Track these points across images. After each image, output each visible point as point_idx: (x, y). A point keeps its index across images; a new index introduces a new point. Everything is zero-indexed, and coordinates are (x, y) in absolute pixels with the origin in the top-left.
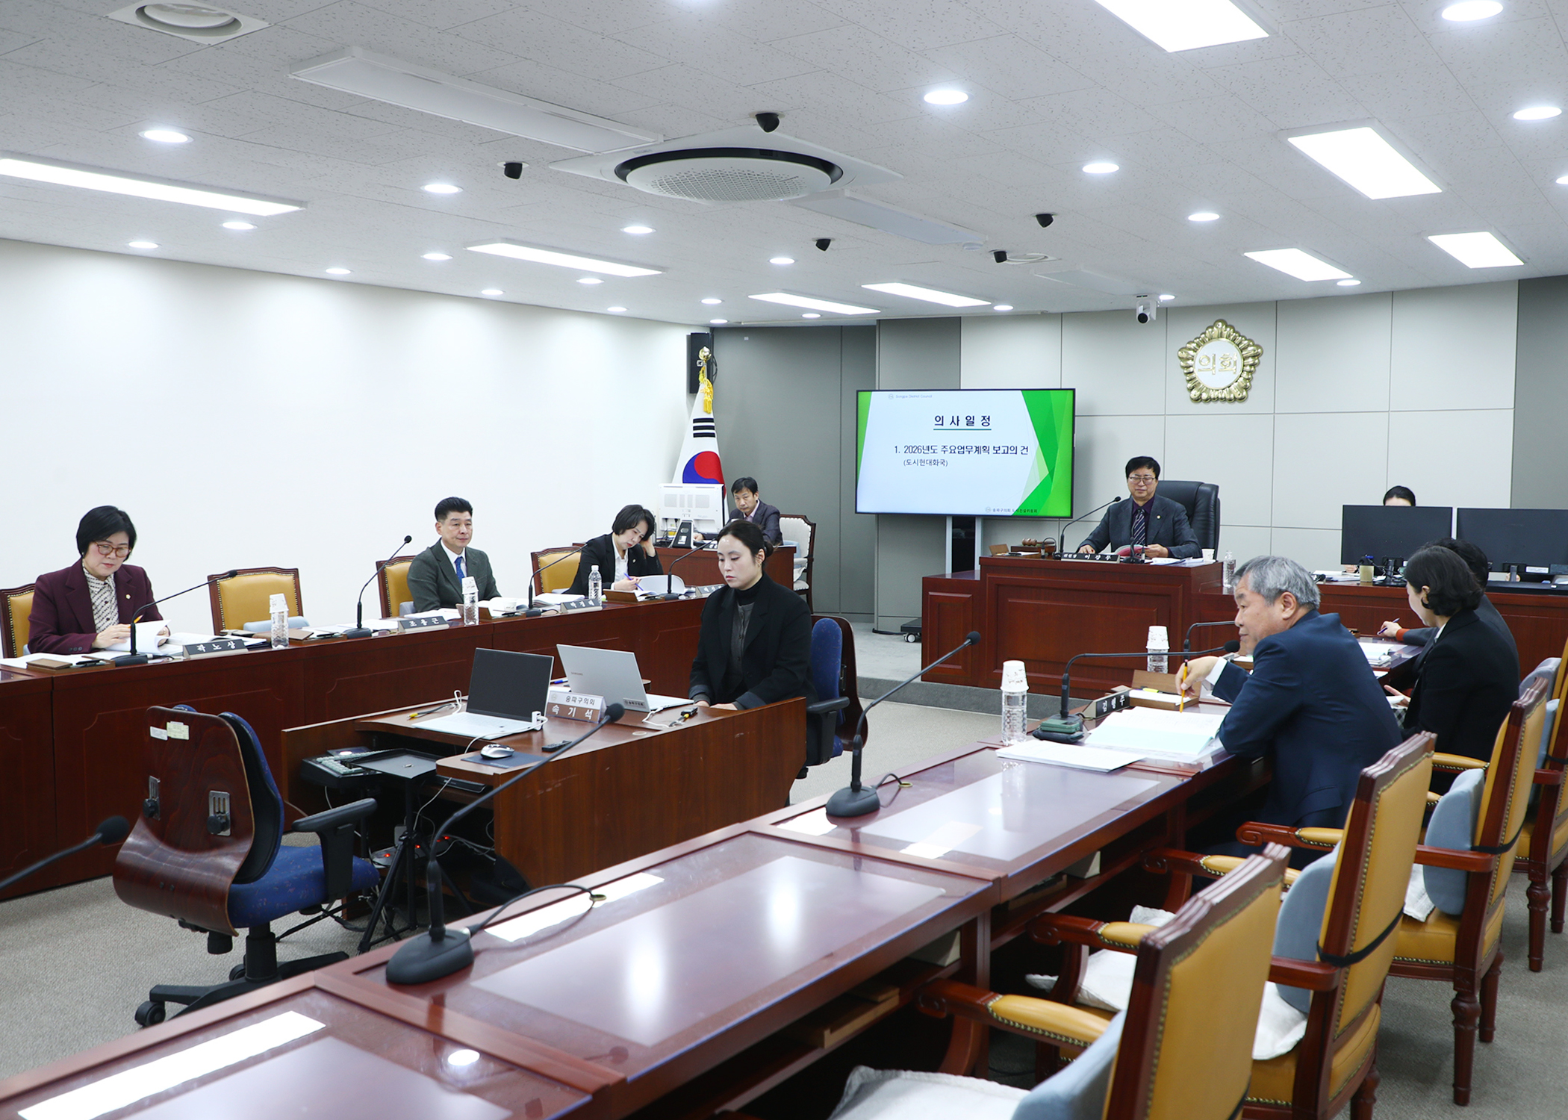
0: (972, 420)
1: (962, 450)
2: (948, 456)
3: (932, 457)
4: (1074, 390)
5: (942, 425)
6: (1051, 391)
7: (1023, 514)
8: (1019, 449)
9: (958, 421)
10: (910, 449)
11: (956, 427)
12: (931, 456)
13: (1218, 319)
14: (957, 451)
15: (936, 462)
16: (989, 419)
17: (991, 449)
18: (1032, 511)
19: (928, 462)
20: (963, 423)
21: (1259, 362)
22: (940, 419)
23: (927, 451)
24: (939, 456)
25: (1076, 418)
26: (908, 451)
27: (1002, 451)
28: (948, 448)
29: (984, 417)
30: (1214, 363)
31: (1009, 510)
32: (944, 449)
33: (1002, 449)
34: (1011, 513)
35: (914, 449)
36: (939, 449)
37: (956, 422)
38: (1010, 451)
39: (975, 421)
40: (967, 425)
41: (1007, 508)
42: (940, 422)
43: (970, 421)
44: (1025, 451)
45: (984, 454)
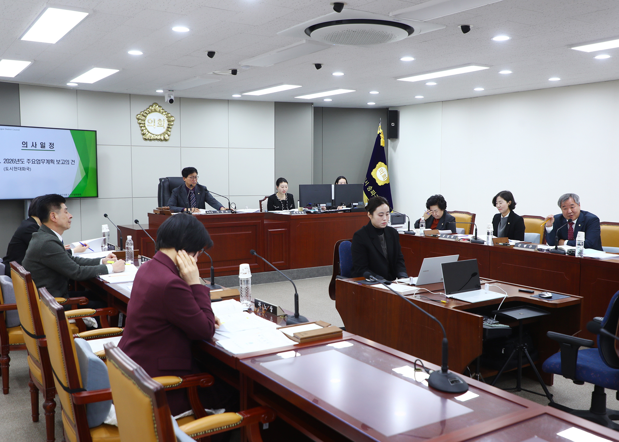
0: (44, 145)
1: (39, 162)
2: (31, 165)
3: (22, 165)
4: (96, 131)
5: (27, 147)
6: (85, 131)
7: (74, 196)
8: (70, 161)
9: (36, 145)
10: (7, 161)
11: (35, 148)
12: (20, 165)
13: (154, 102)
14: (36, 162)
15: (24, 169)
16: (53, 144)
17: (55, 161)
18: (78, 194)
19: (19, 168)
20: (39, 147)
21: (174, 124)
22: (25, 144)
23: (18, 162)
24: (26, 165)
25: (97, 146)
26: (6, 162)
27: (61, 162)
28: (31, 160)
29: (50, 143)
30: (154, 122)
31: (66, 195)
32: (29, 161)
33: (61, 161)
34: (68, 196)
35: (10, 161)
36: (25, 161)
37: (35, 146)
38: (65, 163)
39: (45, 145)
40: (41, 147)
41: (65, 194)
42: (25, 146)
43: (43, 146)
44: (73, 163)
45: (51, 164)
